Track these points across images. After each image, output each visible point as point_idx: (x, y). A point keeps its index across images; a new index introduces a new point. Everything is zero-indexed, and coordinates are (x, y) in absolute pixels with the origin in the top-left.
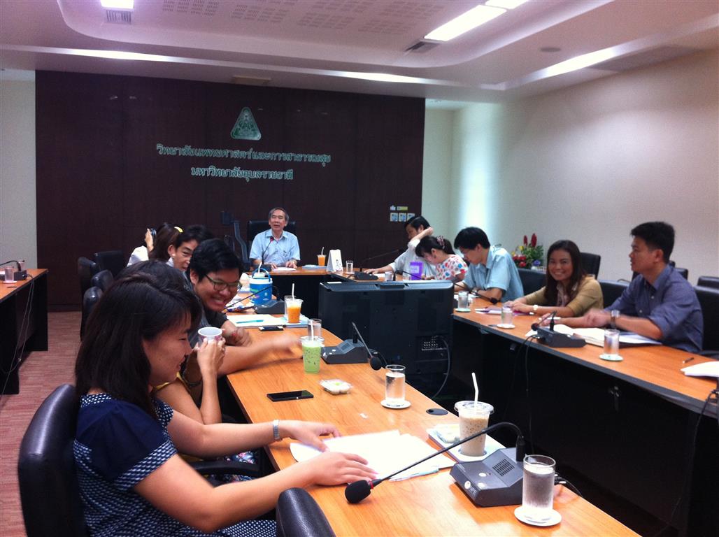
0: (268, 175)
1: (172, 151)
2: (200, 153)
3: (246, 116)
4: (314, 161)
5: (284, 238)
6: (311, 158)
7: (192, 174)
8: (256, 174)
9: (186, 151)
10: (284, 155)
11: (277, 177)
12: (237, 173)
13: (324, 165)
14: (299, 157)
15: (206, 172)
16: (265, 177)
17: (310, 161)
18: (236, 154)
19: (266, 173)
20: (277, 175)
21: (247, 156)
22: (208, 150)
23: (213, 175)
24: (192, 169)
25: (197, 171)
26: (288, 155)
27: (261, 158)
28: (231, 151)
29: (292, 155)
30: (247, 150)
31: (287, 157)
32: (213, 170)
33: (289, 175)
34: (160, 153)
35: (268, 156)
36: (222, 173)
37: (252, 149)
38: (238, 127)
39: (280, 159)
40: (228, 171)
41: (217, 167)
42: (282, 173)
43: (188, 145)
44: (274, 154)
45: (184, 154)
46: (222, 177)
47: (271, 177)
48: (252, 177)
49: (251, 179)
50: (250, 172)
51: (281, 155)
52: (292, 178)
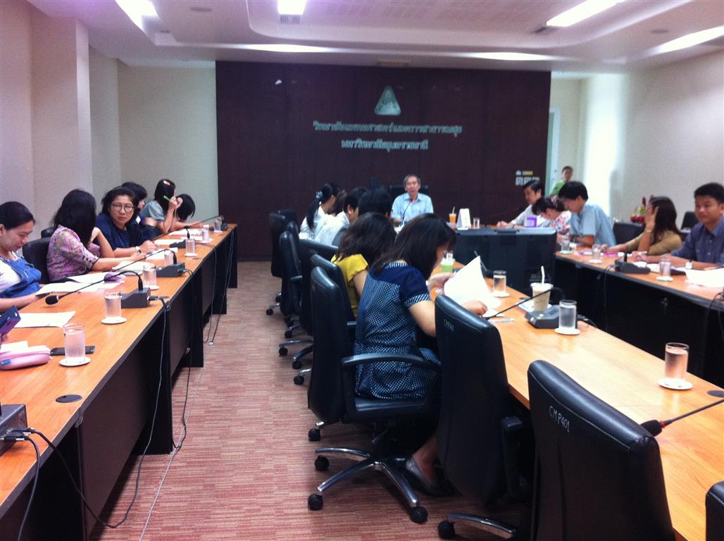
0: (406, 146)
1: (326, 127)
2: (349, 128)
3: (388, 93)
4: (447, 132)
5: (419, 201)
6: (445, 129)
7: (343, 146)
8: (396, 145)
9: (338, 126)
10: (420, 127)
11: (413, 147)
12: (380, 144)
13: (456, 135)
14: (433, 129)
15: (354, 144)
16: (403, 148)
17: (443, 131)
18: (379, 128)
19: (404, 143)
20: (414, 145)
21: (388, 129)
22: (356, 126)
23: (359, 147)
24: (343, 142)
25: (347, 144)
26: (424, 127)
28: (375, 126)
29: (427, 127)
30: (389, 124)
31: (423, 129)
32: (360, 143)
33: (424, 145)
34: (316, 129)
35: (407, 129)
37: (392, 124)
38: (381, 104)
39: (417, 131)
40: (372, 142)
41: (363, 140)
42: (418, 144)
43: (339, 121)
44: (411, 126)
45: (336, 129)
46: (366, 149)
47: (409, 147)
48: (393, 148)
49: (391, 150)
50: (391, 143)
51: (417, 128)
52: (427, 148)
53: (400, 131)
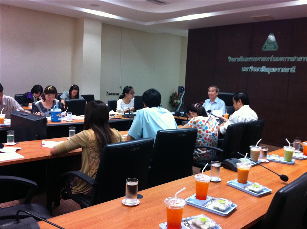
1: (234, 60)
2: (247, 60)
3: (271, 37)
7: (242, 71)
8: (274, 70)
9: (241, 59)
10: (291, 58)
11: (285, 71)
12: (264, 69)
14: (300, 59)
15: (249, 69)
16: (279, 71)
18: (264, 59)
19: (279, 69)
20: (286, 70)
21: (270, 60)
22: (251, 58)
23: (252, 71)
24: (242, 68)
25: (245, 69)
26: (293, 58)
27: (277, 60)
28: (262, 58)
29: (296, 57)
30: (270, 56)
32: (252, 69)
33: (293, 70)
34: (229, 61)
35: (281, 59)
36: (256, 69)
37: (272, 56)
38: (267, 44)
39: (288, 61)
40: (259, 68)
41: (254, 67)
42: (289, 69)
43: (242, 56)
44: (285, 58)
45: (239, 61)
46: (256, 72)
47: (282, 71)
49: (271, 73)
50: (271, 68)
51: (289, 58)
52: (294, 72)
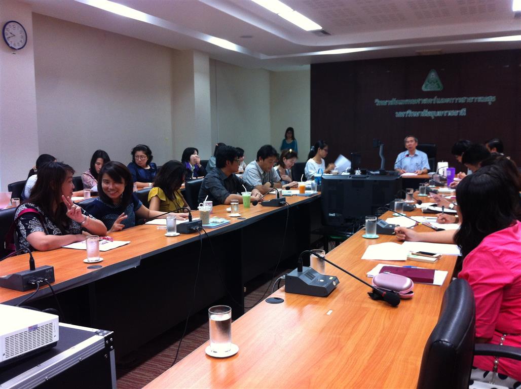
0: (447, 114)
1: (384, 103)
2: (401, 102)
3: (433, 75)
4: (482, 101)
5: (416, 155)
6: (480, 99)
7: (396, 116)
8: (439, 113)
9: (393, 102)
10: (459, 99)
11: (453, 115)
12: (426, 113)
13: (490, 103)
14: (470, 99)
15: (405, 115)
16: (445, 115)
17: (479, 101)
18: (425, 101)
19: (446, 112)
20: (454, 113)
21: (433, 102)
22: (407, 100)
23: (409, 116)
24: (397, 113)
25: (400, 114)
26: (462, 98)
28: (422, 99)
29: (465, 98)
30: (433, 98)
31: (462, 100)
32: (410, 113)
33: (463, 112)
34: (377, 105)
35: (448, 100)
36: (416, 114)
37: (436, 97)
38: (427, 83)
39: (456, 102)
40: (419, 112)
41: (412, 111)
42: (458, 111)
43: (395, 98)
44: (451, 99)
45: (392, 104)
46: (415, 117)
47: (450, 114)
48: (436, 116)
50: (435, 112)
51: (457, 99)
52: (465, 114)
53: (443, 102)
